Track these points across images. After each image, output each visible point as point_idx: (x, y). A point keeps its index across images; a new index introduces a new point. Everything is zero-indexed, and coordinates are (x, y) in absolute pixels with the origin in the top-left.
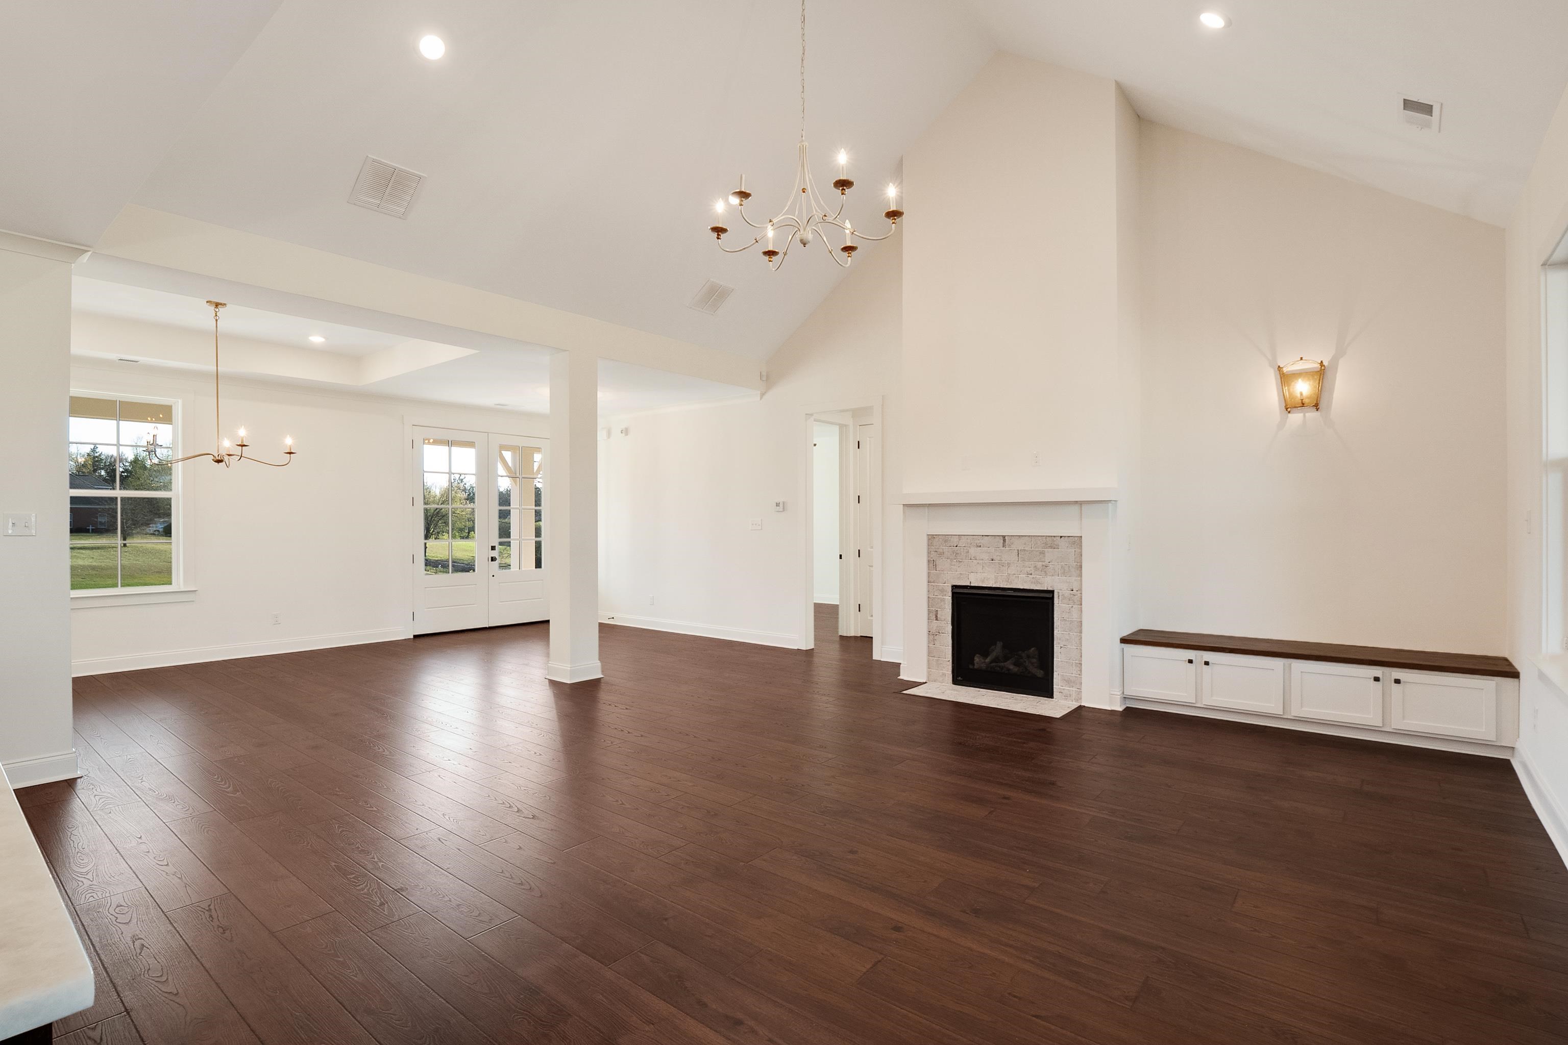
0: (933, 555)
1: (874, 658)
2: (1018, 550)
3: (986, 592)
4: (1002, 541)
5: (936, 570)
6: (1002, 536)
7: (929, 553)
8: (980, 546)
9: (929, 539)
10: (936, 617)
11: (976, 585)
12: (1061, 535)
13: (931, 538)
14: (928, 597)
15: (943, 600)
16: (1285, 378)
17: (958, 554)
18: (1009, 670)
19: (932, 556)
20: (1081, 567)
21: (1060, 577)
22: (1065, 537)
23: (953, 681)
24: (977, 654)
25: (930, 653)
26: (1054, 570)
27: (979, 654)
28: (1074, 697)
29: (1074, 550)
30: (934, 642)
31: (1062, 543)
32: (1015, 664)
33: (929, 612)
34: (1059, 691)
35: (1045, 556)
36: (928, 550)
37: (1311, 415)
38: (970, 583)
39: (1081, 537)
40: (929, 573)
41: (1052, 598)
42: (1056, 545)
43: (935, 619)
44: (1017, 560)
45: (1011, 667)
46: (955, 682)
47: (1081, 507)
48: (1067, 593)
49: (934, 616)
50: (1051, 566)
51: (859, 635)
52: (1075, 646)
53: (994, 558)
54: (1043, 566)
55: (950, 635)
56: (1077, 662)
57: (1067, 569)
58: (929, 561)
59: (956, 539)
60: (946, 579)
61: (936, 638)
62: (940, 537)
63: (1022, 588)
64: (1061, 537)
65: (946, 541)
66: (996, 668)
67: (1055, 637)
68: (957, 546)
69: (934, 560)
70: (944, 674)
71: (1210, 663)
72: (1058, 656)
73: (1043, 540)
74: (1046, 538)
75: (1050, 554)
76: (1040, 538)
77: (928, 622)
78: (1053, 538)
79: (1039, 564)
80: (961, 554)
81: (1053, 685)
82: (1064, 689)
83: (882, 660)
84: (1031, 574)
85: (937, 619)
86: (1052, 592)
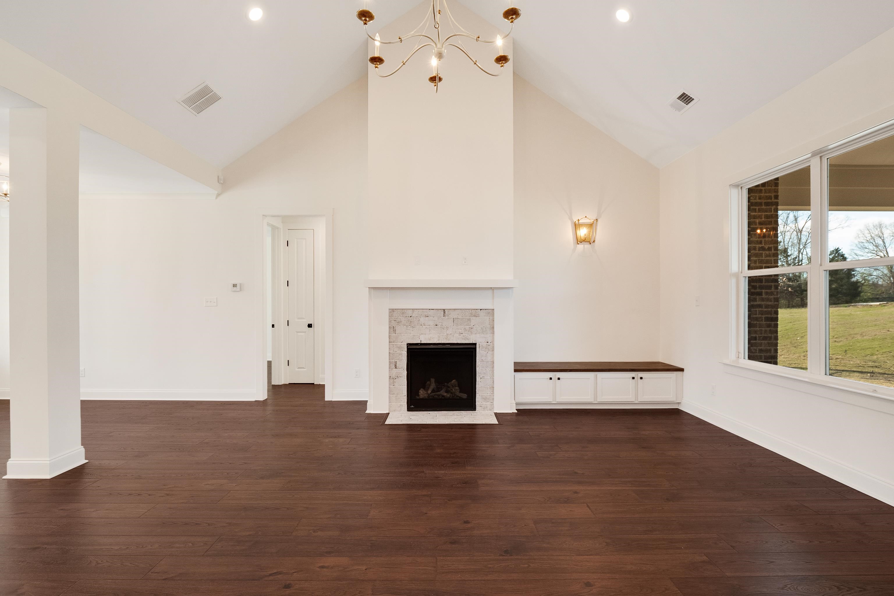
0: (394, 324)
1: (326, 399)
2: (453, 318)
3: (432, 347)
4: (443, 313)
5: (395, 334)
6: (443, 309)
7: (390, 322)
8: (428, 317)
9: (390, 312)
10: (396, 366)
11: (425, 343)
12: (481, 309)
13: (392, 311)
14: (389, 353)
15: (401, 354)
16: (576, 226)
17: (412, 322)
18: (443, 396)
19: (392, 324)
20: (493, 328)
21: (480, 335)
22: (483, 309)
23: (408, 409)
24: (421, 388)
25: (391, 392)
26: (477, 330)
27: (423, 388)
28: (489, 408)
29: (488, 317)
30: (394, 384)
31: (482, 313)
32: (447, 392)
33: (390, 363)
34: (480, 405)
35: (470, 322)
36: (389, 320)
37: (587, 246)
38: (421, 341)
39: (493, 309)
40: (389, 336)
41: (475, 349)
42: (478, 315)
43: (394, 367)
44: (453, 324)
45: (445, 394)
46: (409, 409)
47: (493, 291)
48: (485, 344)
49: (394, 366)
50: (474, 328)
51: (288, 383)
52: (489, 377)
53: (437, 324)
54: (470, 328)
55: (406, 378)
56: (490, 386)
57: (484, 329)
58: (390, 328)
59: (410, 313)
60: (403, 340)
61: (395, 381)
62: (398, 310)
63: (456, 342)
64: (481, 310)
65: (403, 313)
66: (435, 396)
67: (477, 372)
68: (411, 317)
69: (394, 327)
70: (401, 405)
71: (560, 378)
72: (479, 384)
73: (469, 312)
74: (471, 310)
75: (474, 321)
76: (468, 310)
77: (389, 370)
78: (476, 310)
79: (467, 327)
80: (414, 322)
81: (475, 402)
82: (483, 404)
83: (333, 400)
84: (462, 334)
85: (396, 368)
86: (475, 344)
